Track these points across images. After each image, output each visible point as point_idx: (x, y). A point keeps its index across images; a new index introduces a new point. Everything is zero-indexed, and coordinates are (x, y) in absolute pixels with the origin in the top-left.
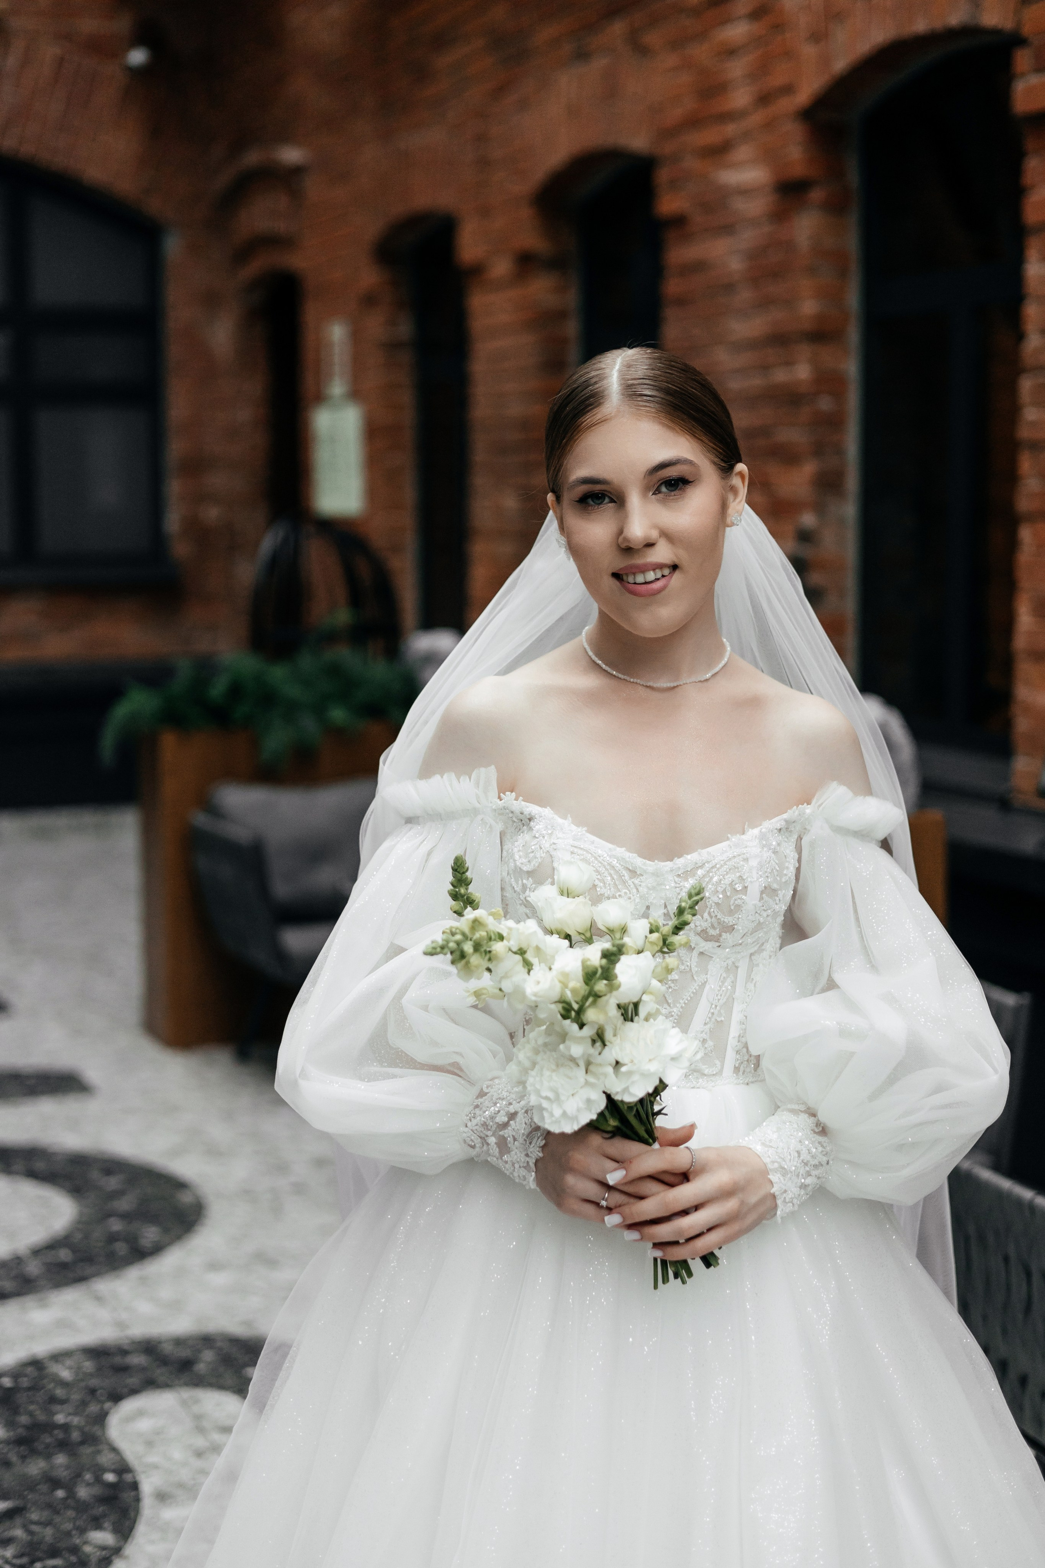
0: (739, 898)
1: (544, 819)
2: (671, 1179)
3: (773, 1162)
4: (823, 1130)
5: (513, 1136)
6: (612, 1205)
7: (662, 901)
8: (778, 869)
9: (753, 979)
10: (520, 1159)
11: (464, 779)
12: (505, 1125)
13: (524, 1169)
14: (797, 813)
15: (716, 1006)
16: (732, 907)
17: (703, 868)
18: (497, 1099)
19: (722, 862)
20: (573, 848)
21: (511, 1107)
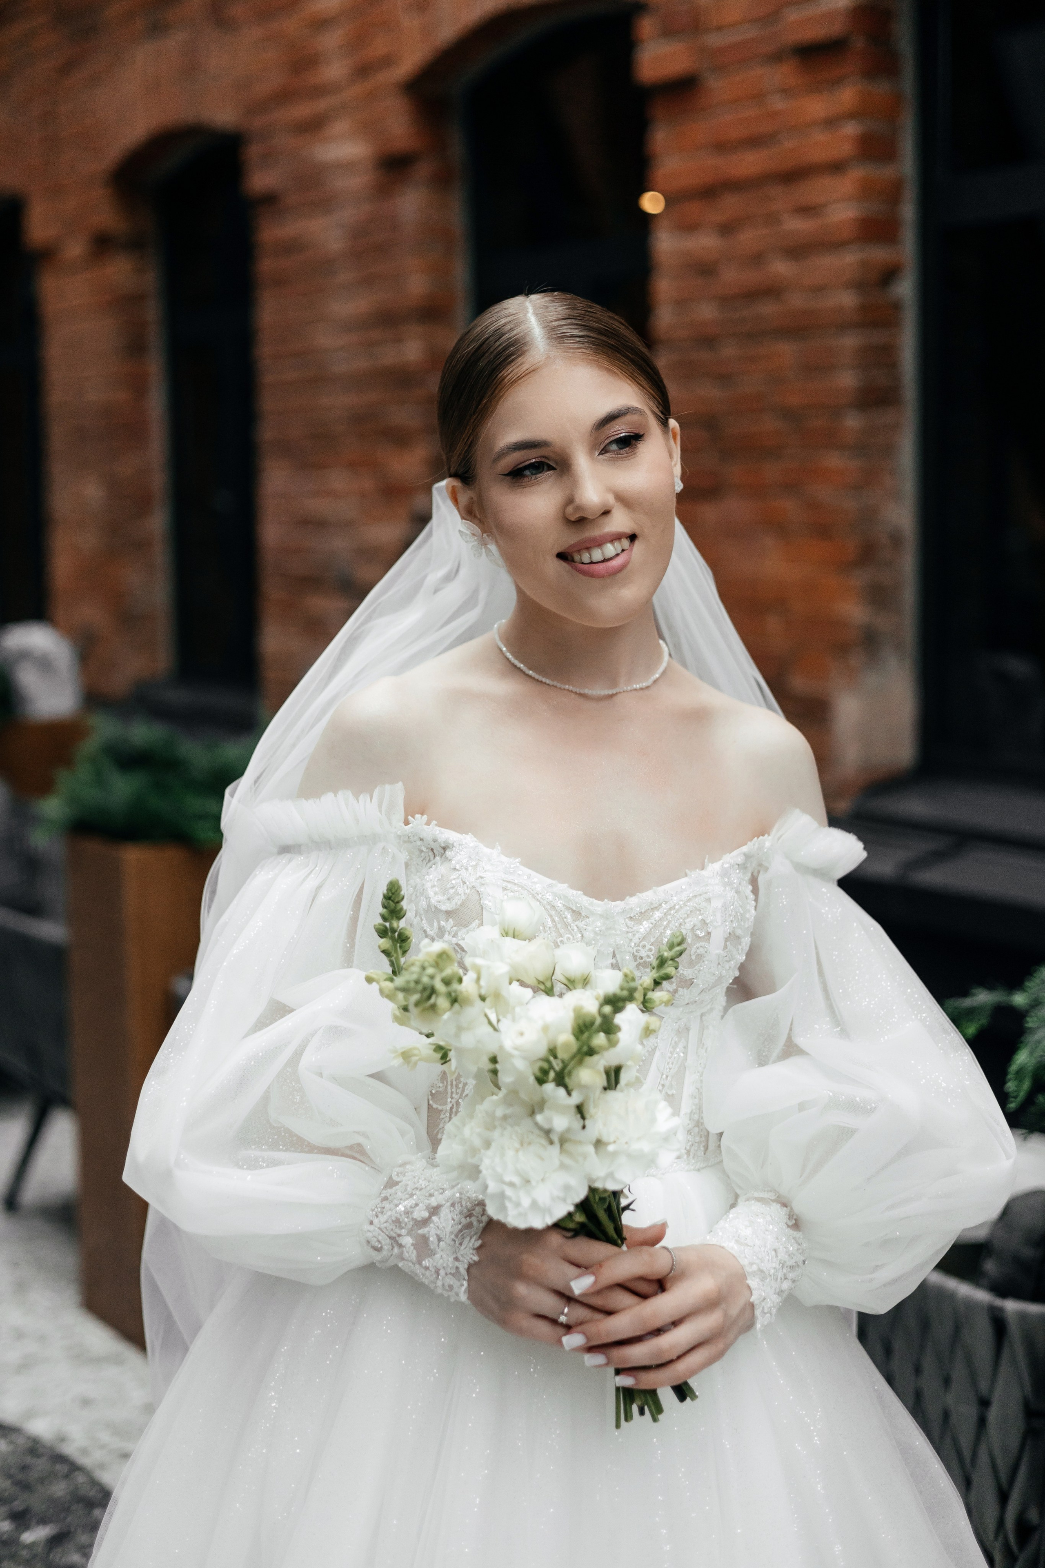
0: (701, 947)
1: (466, 847)
2: (643, 1287)
3: (751, 1264)
4: (796, 1223)
5: (437, 1236)
6: (572, 1323)
7: (610, 949)
8: (742, 912)
9: (703, 1044)
10: (447, 1264)
11: (364, 798)
12: (425, 1222)
13: (451, 1276)
14: (757, 845)
15: (667, 1076)
16: (693, 957)
17: (660, 910)
18: (413, 1190)
19: (681, 903)
20: (505, 883)
21: (433, 1199)
